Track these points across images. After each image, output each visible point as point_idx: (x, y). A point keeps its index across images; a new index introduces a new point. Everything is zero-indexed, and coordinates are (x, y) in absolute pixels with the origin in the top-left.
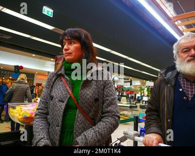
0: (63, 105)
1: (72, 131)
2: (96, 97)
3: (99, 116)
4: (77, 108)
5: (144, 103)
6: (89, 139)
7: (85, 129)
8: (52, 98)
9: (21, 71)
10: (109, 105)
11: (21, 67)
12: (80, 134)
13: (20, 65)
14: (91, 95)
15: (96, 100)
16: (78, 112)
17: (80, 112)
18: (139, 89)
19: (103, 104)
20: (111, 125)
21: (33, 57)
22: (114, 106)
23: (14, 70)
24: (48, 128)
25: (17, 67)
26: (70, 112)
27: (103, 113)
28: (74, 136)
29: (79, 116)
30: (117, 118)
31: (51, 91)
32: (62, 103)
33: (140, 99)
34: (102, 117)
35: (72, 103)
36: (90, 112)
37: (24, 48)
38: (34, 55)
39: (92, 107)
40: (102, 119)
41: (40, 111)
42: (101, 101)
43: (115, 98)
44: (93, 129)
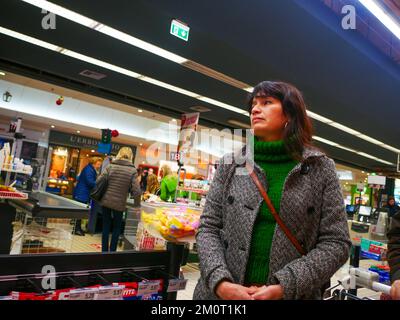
0: (253, 215)
1: (267, 261)
2: (311, 204)
3: (313, 238)
4: (275, 222)
5: (361, 219)
6: (299, 276)
7: (289, 259)
8: (231, 200)
9: (113, 139)
10: (333, 221)
11: (115, 133)
12: (281, 267)
13: (112, 128)
14: (301, 201)
15: (311, 210)
16: (276, 229)
17: (281, 228)
18: (348, 189)
19: (321, 217)
20: (337, 256)
21: (139, 114)
22: (341, 224)
23: (101, 137)
24: (224, 252)
25: (106, 132)
26: (264, 227)
27: (320, 234)
28: (271, 269)
29: (279, 236)
30: (346, 246)
31: (228, 188)
32: (249, 212)
33: (352, 209)
34: (318, 242)
35: (266, 212)
36: (299, 229)
37: (123, 96)
38: (140, 111)
39: (301, 223)
40: (319, 245)
41: (208, 220)
42: (318, 213)
43: (343, 210)
44: (305, 260)
